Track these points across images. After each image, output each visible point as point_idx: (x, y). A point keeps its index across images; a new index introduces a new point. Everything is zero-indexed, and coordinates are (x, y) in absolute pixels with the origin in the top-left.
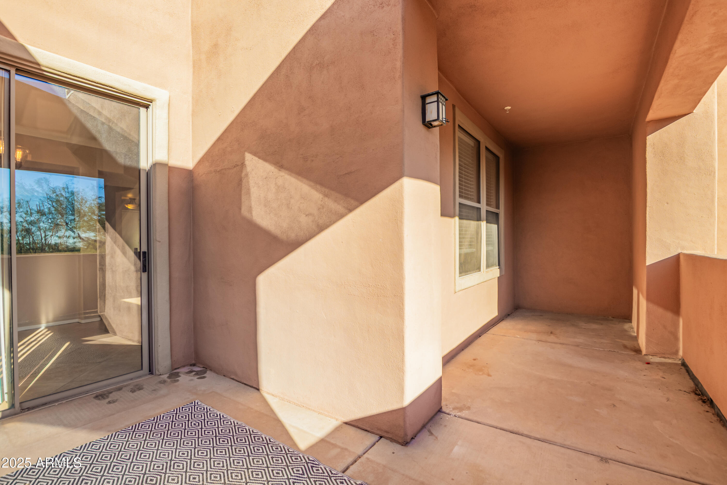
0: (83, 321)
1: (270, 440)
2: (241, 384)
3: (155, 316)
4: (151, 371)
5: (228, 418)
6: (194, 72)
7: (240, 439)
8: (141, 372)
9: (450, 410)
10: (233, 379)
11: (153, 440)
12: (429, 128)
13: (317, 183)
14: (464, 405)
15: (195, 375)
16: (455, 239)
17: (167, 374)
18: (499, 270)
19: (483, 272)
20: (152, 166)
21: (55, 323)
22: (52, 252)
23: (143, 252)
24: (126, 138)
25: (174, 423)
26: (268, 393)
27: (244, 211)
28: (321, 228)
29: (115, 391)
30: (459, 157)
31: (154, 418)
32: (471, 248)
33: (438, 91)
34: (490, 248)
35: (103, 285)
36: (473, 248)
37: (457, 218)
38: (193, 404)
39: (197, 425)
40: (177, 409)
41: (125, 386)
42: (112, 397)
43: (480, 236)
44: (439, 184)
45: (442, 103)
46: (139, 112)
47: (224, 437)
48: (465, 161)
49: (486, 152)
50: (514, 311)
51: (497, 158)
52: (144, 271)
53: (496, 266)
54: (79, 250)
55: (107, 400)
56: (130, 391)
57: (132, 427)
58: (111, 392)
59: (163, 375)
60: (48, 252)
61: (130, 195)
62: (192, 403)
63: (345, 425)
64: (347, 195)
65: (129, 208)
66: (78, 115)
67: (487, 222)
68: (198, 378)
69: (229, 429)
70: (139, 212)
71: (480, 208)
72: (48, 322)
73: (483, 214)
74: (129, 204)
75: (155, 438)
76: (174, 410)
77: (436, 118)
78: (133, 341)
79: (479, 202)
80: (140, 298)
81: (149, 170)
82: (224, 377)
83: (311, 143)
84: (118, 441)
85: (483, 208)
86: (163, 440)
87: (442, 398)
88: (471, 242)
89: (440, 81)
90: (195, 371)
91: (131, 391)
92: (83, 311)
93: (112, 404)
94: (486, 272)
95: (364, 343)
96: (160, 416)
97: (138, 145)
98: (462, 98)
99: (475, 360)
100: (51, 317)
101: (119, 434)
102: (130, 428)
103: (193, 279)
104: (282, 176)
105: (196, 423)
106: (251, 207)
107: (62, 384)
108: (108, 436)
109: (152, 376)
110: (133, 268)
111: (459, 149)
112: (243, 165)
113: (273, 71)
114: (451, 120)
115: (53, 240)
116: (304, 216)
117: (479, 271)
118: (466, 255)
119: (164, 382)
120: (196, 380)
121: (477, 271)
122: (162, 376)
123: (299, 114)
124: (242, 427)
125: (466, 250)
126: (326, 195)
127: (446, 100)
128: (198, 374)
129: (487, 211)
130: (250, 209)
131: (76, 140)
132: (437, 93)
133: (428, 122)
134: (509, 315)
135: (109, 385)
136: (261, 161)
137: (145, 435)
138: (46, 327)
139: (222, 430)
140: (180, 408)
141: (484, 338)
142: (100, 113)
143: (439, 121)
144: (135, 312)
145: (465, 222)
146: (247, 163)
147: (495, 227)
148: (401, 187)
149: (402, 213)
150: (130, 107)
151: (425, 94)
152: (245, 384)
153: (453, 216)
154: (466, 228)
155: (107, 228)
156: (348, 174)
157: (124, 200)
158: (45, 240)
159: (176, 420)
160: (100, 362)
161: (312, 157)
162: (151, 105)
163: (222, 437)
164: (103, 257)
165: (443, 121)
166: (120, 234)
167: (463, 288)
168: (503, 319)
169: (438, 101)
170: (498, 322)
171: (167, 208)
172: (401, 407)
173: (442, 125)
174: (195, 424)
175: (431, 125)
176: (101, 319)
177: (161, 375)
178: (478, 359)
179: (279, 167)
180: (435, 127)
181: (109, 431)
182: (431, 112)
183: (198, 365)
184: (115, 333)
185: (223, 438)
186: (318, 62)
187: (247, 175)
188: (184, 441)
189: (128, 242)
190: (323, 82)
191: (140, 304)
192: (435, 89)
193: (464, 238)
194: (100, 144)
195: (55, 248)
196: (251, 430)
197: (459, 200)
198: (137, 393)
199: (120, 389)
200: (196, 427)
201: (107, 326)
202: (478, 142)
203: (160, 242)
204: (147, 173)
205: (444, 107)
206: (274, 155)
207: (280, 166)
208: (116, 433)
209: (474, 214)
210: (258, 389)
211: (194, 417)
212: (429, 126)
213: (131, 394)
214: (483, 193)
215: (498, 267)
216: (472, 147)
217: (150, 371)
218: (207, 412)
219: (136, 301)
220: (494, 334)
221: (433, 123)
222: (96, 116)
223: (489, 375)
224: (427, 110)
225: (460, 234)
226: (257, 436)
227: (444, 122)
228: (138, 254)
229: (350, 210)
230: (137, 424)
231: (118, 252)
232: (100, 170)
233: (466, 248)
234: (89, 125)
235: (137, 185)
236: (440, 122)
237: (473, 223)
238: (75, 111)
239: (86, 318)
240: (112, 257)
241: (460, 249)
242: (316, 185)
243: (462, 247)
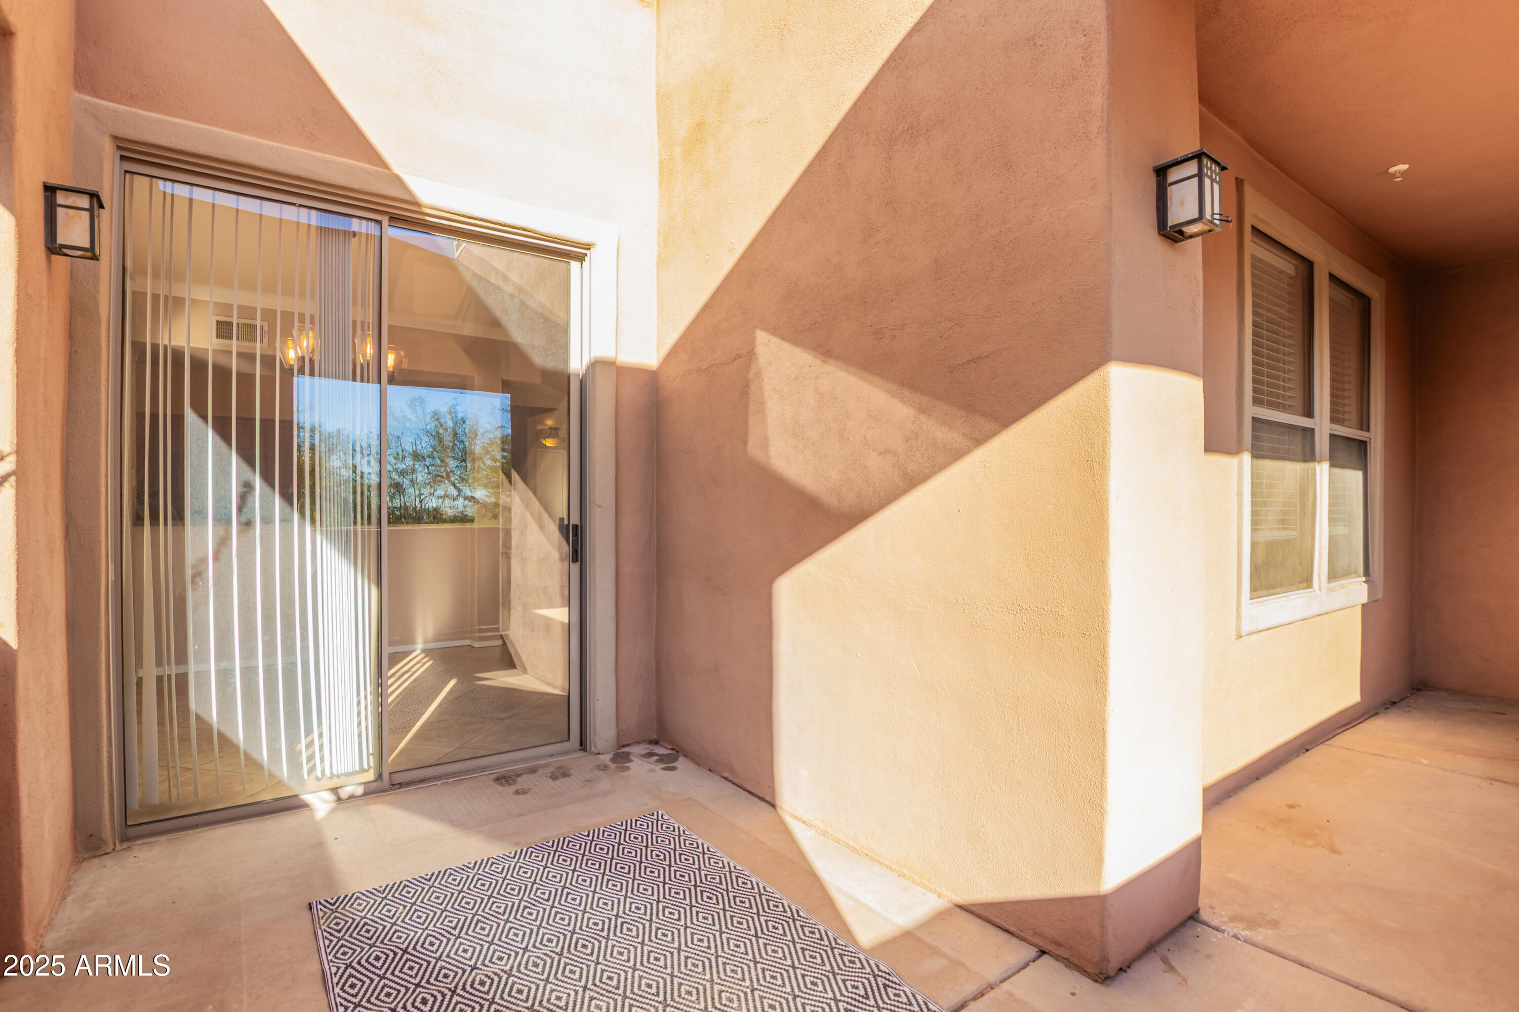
0: (477, 645)
1: (798, 912)
2: (741, 791)
3: (592, 644)
4: (583, 745)
5: (718, 854)
6: (660, 182)
7: (741, 899)
8: (567, 743)
9: (1223, 920)
10: (726, 779)
11: (586, 872)
12: (1176, 241)
13: (903, 384)
14: (1261, 913)
15: (657, 761)
16: (1240, 506)
17: (609, 753)
18: (1365, 586)
19: (1320, 590)
20: (589, 367)
21: (436, 643)
22: (431, 523)
23: (573, 525)
24: (547, 320)
25: (621, 847)
26: (795, 817)
27: (753, 449)
28: (912, 482)
29: (526, 773)
30: (1254, 305)
31: (589, 832)
32: (1286, 529)
33: (1201, 149)
34: (1341, 530)
35: (509, 582)
36: (1290, 528)
37: (1246, 457)
38: (655, 817)
39: (662, 857)
40: (627, 822)
41: (543, 767)
42: (523, 782)
43: (1311, 500)
44: (1202, 374)
45: (1210, 177)
46: (569, 270)
47: (710, 891)
48: (1270, 315)
49: (1330, 286)
50: (1411, 695)
51: (1364, 301)
52: (575, 560)
53: (1358, 576)
54: (472, 520)
55: (514, 788)
56: (549, 776)
57: (554, 841)
58: (520, 775)
59: (602, 754)
60: (426, 523)
61: (550, 422)
62: (653, 815)
63: (956, 909)
64: (970, 409)
65: (548, 444)
66: (475, 285)
67: (1332, 465)
68: (663, 769)
69: (720, 877)
70: (565, 452)
71: (1312, 430)
72: (425, 642)
73: (1322, 443)
74: (549, 437)
75: (591, 870)
76: (622, 823)
77: (1197, 216)
78: (554, 687)
79: (1309, 413)
80: (567, 609)
81: (585, 375)
82: (709, 772)
83: (892, 300)
84: (531, 864)
85: (1321, 429)
86: (603, 876)
87: (1201, 887)
88: (1284, 514)
89: (1205, 127)
90: (657, 755)
91: (551, 777)
92: (477, 627)
93: (521, 797)
94: (1328, 589)
95: (1007, 735)
96: (599, 829)
97: (565, 330)
98: (1262, 158)
99: (1291, 807)
100: (430, 632)
101: (532, 852)
102: (550, 844)
103: (656, 579)
104: (828, 374)
105: (660, 854)
106: (766, 438)
107: (448, 750)
108: (516, 852)
109: (585, 754)
110: (555, 555)
111: (1254, 285)
112: (751, 354)
113: (812, 159)
114: (1233, 216)
115: (432, 503)
116: (876, 454)
117: (1308, 588)
118: (1272, 545)
119: (604, 768)
120: (658, 773)
121: (1301, 585)
122: (601, 757)
123: (865, 240)
124: (744, 877)
125: (1266, 535)
126: (922, 410)
127: (1223, 169)
128: (662, 760)
129: (1332, 436)
130: (764, 444)
131: (469, 329)
132: (1199, 156)
133: (1172, 227)
134: (1394, 703)
135: (516, 762)
136: (785, 345)
137: (574, 862)
138: (424, 651)
139: (706, 875)
140: (631, 820)
141: (1319, 756)
142: (505, 278)
143: (1203, 223)
144: (558, 635)
145: (1269, 466)
146: (759, 350)
147: (1356, 476)
148: (1103, 384)
149: (1105, 445)
150: (553, 262)
151: (1166, 161)
152: (750, 792)
153: (1235, 451)
154: (1273, 480)
155: (514, 482)
156: (974, 361)
157: (542, 431)
158: (421, 501)
159: (626, 842)
160: (503, 719)
161: (893, 329)
162: (588, 255)
163: (707, 890)
164: (508, 533)
165: (1215, 221)
166: (535, 493)
167: (1261, 627)
168: (1377, 714)
169: (1200, 176)
170: (1359, 718)
171: (614, 443)
172: (1096, 894)
173: (1210, 231)
174: (657, 855)
175: (1181, 233)
176: (504, 643)
177: (599, 754)
178: (1301, 806)
179: (823, 354)
180: (1191, 237)
181: (517, 844)
182: (1182, 203)
183: (662, 743)
184: (525, 670)
185: (708, 892)
186: (906, 126)
187: (759, 374)
188: (617, 864)
189: (547, 507)
190: (917, 168)
191: (567, 621)
192: (1194, 146)
193: (1265, 504)
194: (506, 333)
195: (436, 517)
196: (761, 885)
197: (1251, 410)
198: (561, 782)
199: (533, 771)
200: (659, 861)
201: (513, 655)
202: (1308, 265)
203: (600, 507)
204: (581, 381)
205: (1216, 187)
206: (812, 330)
207: (826, 352)
208: (528, 849)
209: (1297, 445)
210: (773, 806)
211: (657, 842)
212: (1175, 236)
213: (550, 781)
214: (1322, 391)
215: (1364, 579)
216: (1290, 277)
217: (581, 745)
218: (679, 836)
219: (560, 614)
220: (1348, 749)
221: (1185, 229)
222: (500, 283)
223: (1334, 851)
224: (1171, 199)
225: (1253, 495)
226: (773, 899)
227: (1218, 222)
228: (564, 529)
229: (979, 442)
230: (562, 839)
231: (532, 525)
232: (504, 378)
233: (1271, 529)
234: (491, 301)
235: (564, 404)
236: (1207, 225)
237: (1291, 470)
238: (468, 277)
239: (481, 639)
240: (523, 533)
241: (1253, 530)
242: (902, 389)
243: (1259, 527)
